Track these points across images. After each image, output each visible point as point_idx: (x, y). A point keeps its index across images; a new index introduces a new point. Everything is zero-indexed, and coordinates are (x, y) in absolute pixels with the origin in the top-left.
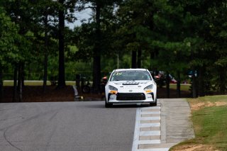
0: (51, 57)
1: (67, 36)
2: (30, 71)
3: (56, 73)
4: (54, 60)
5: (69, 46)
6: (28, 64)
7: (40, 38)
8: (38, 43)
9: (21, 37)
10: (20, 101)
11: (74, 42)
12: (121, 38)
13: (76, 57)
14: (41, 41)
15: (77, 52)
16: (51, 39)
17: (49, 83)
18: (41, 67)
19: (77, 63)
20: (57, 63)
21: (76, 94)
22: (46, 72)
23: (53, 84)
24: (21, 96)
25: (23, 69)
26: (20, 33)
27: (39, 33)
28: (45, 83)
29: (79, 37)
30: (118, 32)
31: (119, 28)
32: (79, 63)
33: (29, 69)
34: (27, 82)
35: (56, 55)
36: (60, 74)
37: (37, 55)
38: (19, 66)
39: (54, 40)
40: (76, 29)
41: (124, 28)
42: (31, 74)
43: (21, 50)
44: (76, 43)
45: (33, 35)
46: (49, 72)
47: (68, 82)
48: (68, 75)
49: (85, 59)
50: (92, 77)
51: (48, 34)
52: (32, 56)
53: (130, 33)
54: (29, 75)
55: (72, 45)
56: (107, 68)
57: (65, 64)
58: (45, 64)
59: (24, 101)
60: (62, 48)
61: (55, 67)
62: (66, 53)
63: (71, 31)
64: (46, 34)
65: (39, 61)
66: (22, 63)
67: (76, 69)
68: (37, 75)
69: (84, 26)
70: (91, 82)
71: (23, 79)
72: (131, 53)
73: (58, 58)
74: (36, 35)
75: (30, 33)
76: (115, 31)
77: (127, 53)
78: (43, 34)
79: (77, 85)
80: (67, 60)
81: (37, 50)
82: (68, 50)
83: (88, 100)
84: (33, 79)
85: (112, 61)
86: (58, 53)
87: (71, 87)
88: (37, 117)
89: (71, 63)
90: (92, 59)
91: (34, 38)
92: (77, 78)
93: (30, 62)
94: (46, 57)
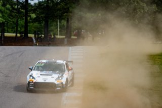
0: (21, 20)
1: (30, 8)
2: (8, 28)
3: (23, 29)
4: (22, 22)
5: (31, 14)
6: (7, 24)
7: (14, 9)
8: (13, 12)
9: (3, 8)
10: (2, 45)
11: (33, 12)
12: (60, 11)
13: (34, 20)
14: (15, 11)
15: (35, 18)
16: (21, 10)
17: (19, 35)
18: (14, 26)
19: (35, 24)
20: (23, 24)
21: (35, 42)
22: (17, 29)
23: (21, 36)
24: (3, 42)
25: (4, 27)
26: (3, 6)
27: (13, 6)
28: (16, 35)
29: (36, 9)
30: (59, 6)
31: (60, 4)
32: (36, 24)
33: (7, 27)
34: (6, 34)
35: (23, 19)
36: (25, 30)
37: (12, 19)
38: (2, 25)
39: (22, 10)
40: (35, 4)
41: (62, 4)
42: (9, 30)
43: (3, 15)
44: (35, 12)
45: (10, 7)
46: (19, 29)
47: (30, 35)
48: (30, 31)
49: (40, 22)
50: (43, 33)
51: (19, 7)
52: (10, 19)
53: (66, 7)
54: (8, 31)
55: (32, 14)
56: (52, 28)
57: (29, 24)
58: (17, 24)
59: (4, 45)
60: (26, 15)
61: (22, 26)
62: (29, 18)
63: (32, 5)
64: (18, 7)
65: (13, 22)
66: (3, 23)
67: (34, 28)
68: (12, 31)
69: (40, 3)
70: (43, 36)
71: (4, 33)
72: (66, 19)
73: (24, 21)
74: (12, 7)
75: (8, 6)
76: (57, 6)
77: (64, 19)
78: (16, 7)
79: (35, 36)
80: (30, 22)
81: (12, 16)
82: (30, 16)
83: (41, 46)
84: (9, 33)
85: (55, 23)
86: (24, 18)
87: (31, 38)
88: (12, 54)
89: (31, 24)
90: (44, 22)
91: (11, 9)
92: (35, 33)
93: (8, 23)
94: (17, 20)
